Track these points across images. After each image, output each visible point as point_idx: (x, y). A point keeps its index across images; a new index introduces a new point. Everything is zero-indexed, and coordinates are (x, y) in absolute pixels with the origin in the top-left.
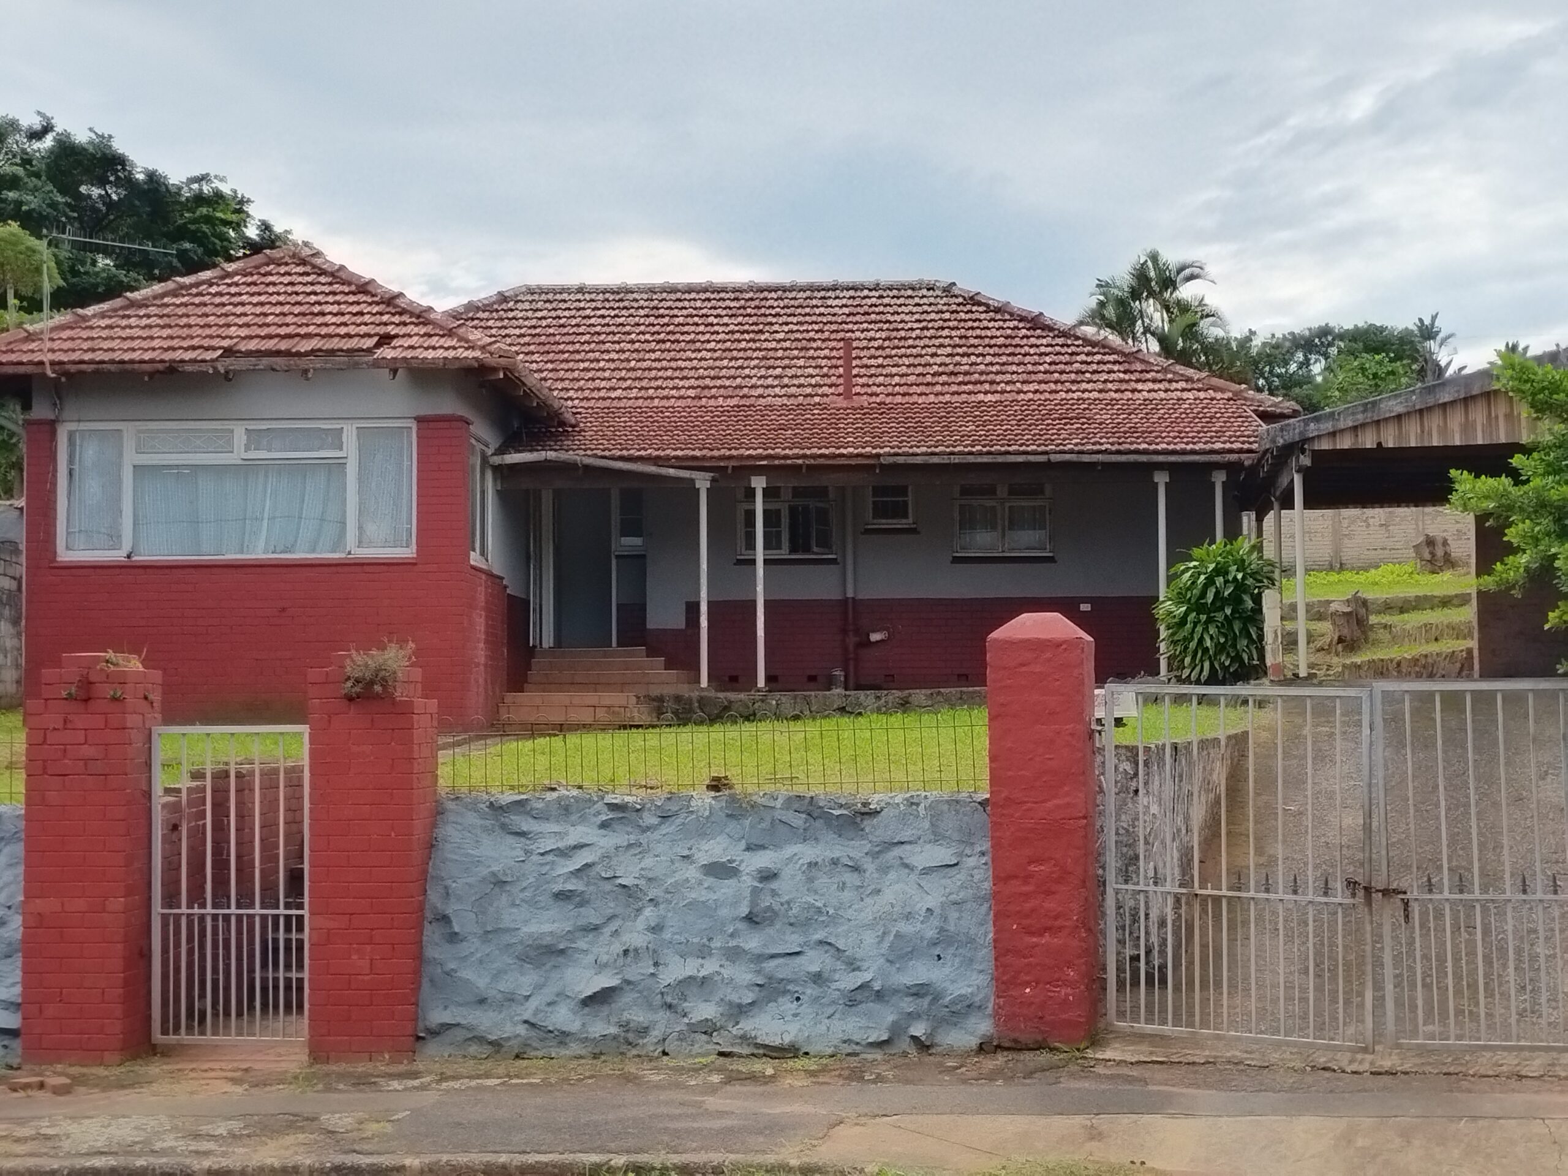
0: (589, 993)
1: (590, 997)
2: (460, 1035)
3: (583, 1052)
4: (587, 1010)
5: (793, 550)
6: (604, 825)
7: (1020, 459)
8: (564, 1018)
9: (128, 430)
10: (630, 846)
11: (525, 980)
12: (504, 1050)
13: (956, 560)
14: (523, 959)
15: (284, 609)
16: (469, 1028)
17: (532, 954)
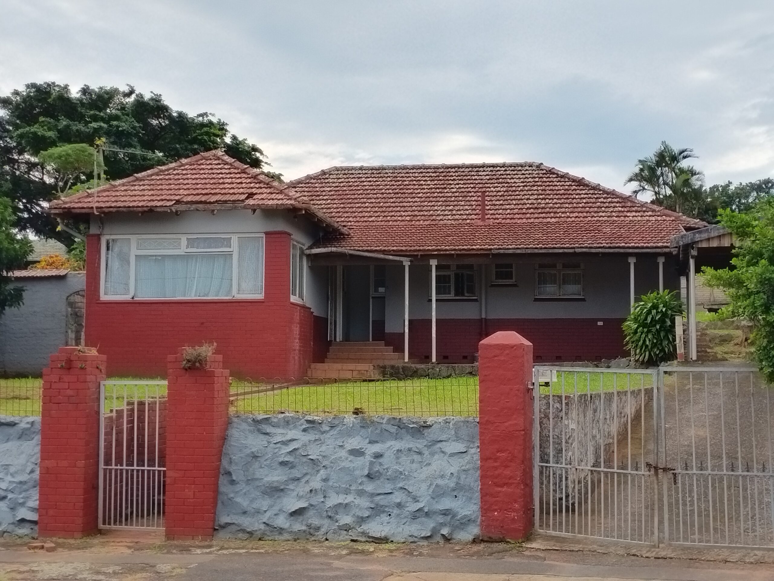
0: (294, 510)
1: (294, 512)
2: (234, 528)
3: (290, 538)
4: (292, 518)
5: (456, 295)
6: (304, 430)
7: (561, 251)
8: (281, 521)
9: (134, 239)
10: (316, 440)
11: (264, 503)
12: (254, 536)
13: (536, 300)
14: (264, 493)
15: (202, 323)
16: (238, 525)
17: (268, 491)
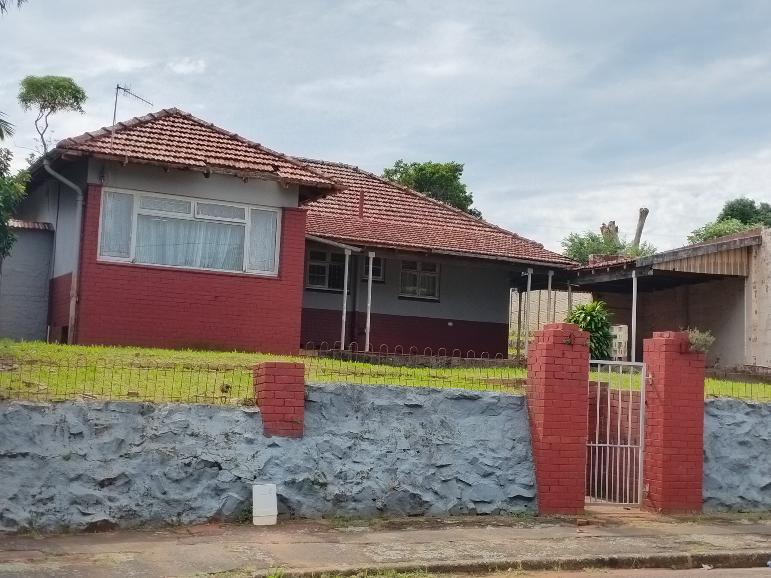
0: (765, 485)
1: (765, 487)
2: (714, 502)
3: (766, 510)
4: (763, 492)
6: (747, 414)
8: (755, 495)
9: (137, 195)
10: (760, 423)
11: (735, 479)
12: (733, 509)
13: (400, 298)
14: (732, 470)
15: (216, 297)
16: (718, 499)
17: (736, 467)
